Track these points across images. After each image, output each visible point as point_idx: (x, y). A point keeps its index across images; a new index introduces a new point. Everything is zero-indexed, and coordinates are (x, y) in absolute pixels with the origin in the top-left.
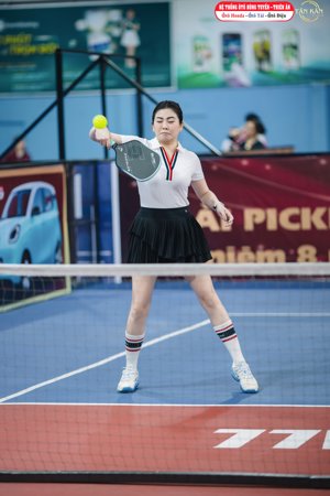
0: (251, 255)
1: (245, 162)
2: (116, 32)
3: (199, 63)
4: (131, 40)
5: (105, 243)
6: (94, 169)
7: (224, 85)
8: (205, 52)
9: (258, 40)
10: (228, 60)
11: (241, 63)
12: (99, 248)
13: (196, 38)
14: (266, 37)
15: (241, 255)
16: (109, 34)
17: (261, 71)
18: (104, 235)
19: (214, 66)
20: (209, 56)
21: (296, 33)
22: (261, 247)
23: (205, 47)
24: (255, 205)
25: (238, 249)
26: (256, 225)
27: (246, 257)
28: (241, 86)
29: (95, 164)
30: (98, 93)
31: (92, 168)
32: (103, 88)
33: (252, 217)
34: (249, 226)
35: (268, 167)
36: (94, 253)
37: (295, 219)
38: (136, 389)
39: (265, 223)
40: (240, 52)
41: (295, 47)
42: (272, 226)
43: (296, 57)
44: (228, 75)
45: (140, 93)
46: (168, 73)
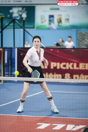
0: (52, 75)
1: (52, 50)
2: (20, 13)
3: (42, 23)
4: (24, 16)
5: (13, 70)
6: (11, 50)
7: (49, 29)
8: (44, 20)
9: (58, 17)
10: (50, 22)
11: (54, 23)
12: (11, 72)
13: (42, 16)
14: (60, 17)
15: (50, 75)
16: (19, 14)
17: (59, 25)
18: (13, 68)
19: (46, 24)
20: (45, 21)
21: (69, 16)
22: (55, 73)
23: (44, 19)
24: (54, 61)
25: (49, 73)
26: (54, 67)
27: (51, 76)
28: (53, 29)
29: (11, 48)
30: (12, 30)
31: (10, 50)
32: (14, 28)
33: (53, 65)
34: (52, 67)
35: (58, 51)
36: (10, 73)
37: (65, 66)
38: (22, 112)
39: (56, 67)
40: (53, 20)
41: (68, 20)
42: (58, 68)
43: (68, 22)
44: (50, 26)
45: (24, 30)
46: (34, 25)
